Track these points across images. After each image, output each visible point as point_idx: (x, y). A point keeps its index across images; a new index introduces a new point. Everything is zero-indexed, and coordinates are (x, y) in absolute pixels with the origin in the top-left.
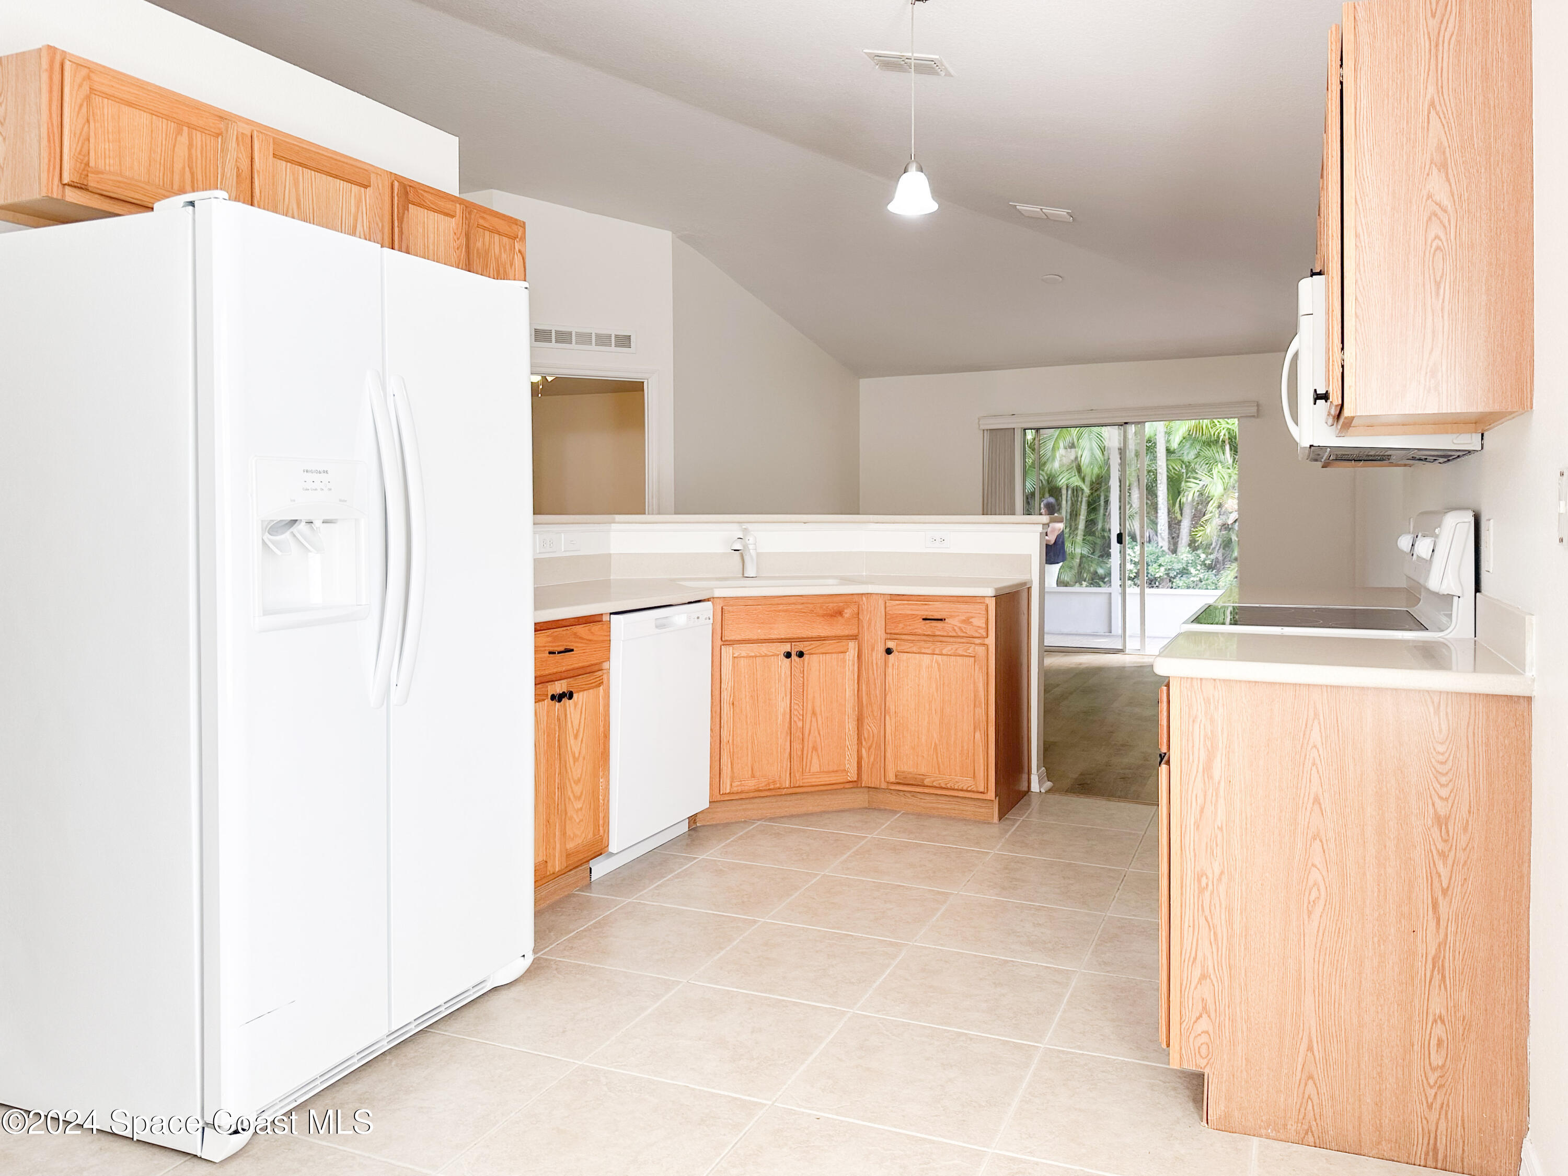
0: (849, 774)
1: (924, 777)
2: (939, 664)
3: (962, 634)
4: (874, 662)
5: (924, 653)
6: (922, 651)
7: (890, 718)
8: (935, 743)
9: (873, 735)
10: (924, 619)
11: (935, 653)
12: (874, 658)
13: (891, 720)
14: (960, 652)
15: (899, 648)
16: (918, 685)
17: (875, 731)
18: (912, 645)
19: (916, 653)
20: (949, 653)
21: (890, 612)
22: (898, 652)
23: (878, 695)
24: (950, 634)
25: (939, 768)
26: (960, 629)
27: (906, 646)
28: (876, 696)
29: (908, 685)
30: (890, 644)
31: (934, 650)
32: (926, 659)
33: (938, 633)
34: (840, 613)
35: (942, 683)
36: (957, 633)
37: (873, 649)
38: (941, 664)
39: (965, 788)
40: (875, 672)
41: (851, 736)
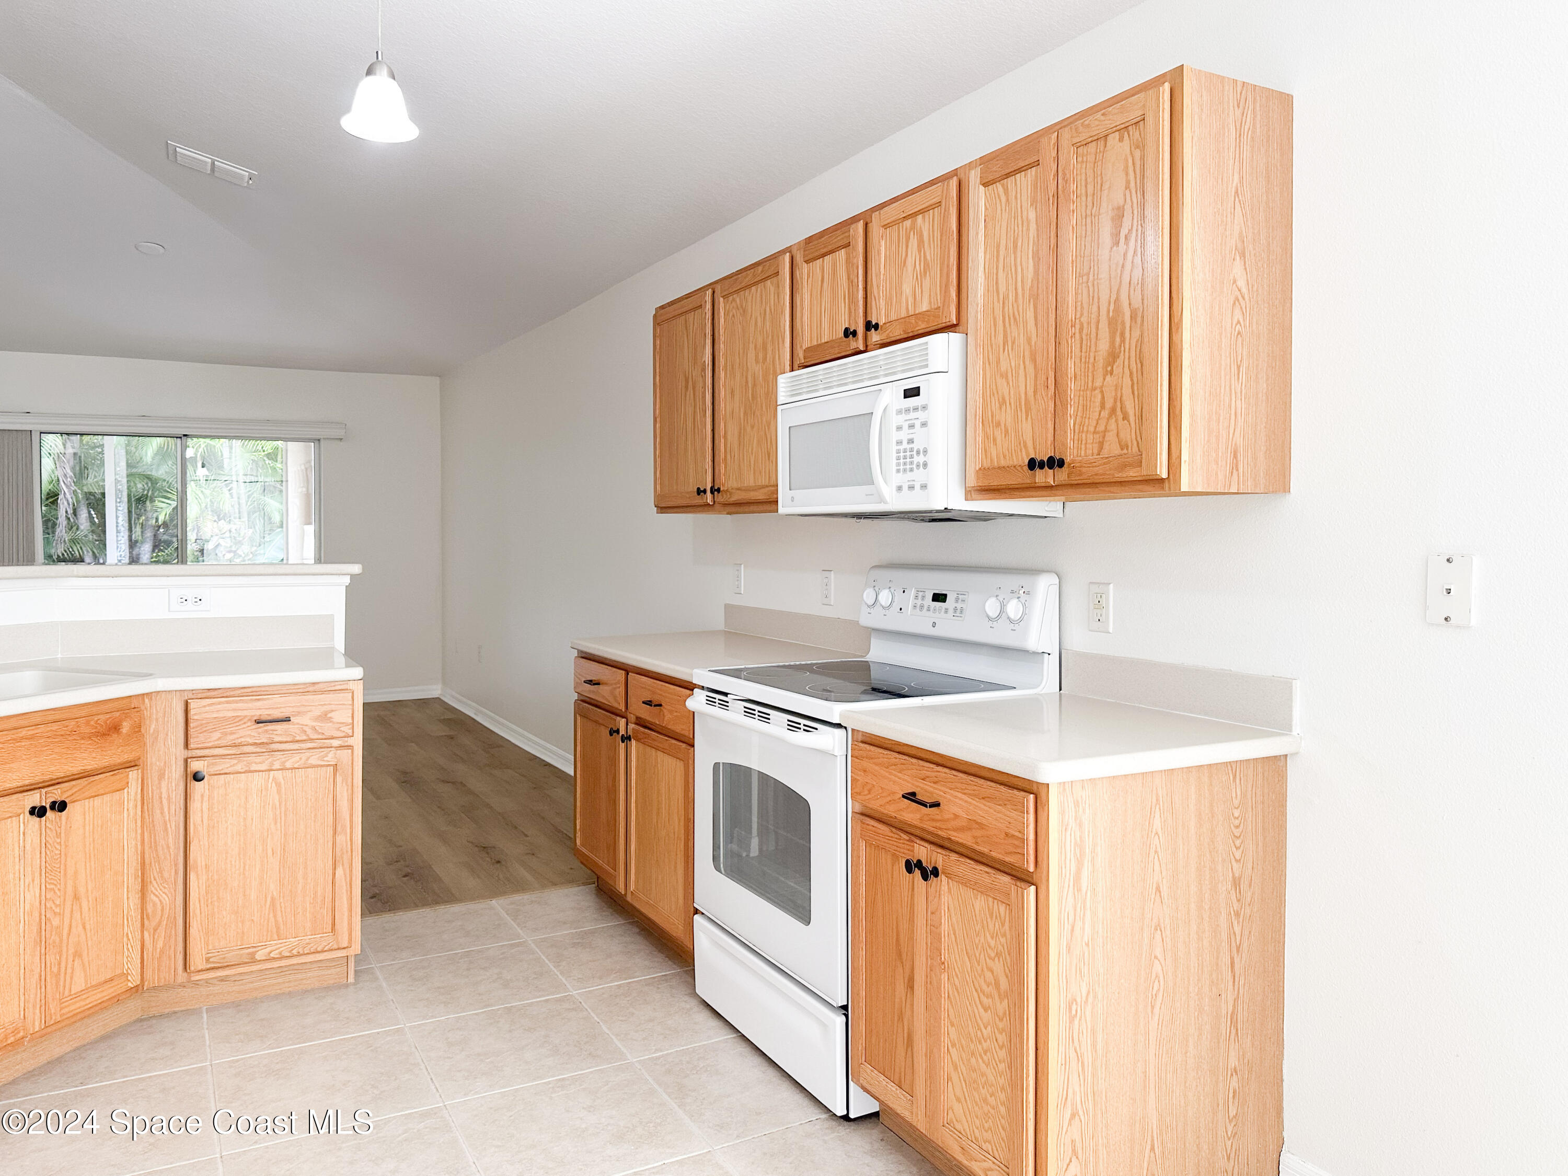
0: (129, 978)
1: (254, 950)
2: (278, 785)
3: (316, 736)
4: (164, 795)
5: (256, 771)
6: (252, 769)
7: (197, 875)
8: (273, 899)
9: (162, 910)
10: (258, 722)
11: (274, 768)
12: (164, 790)
13: (198, 879)
14: (313, 761)
15: (213, 770)
16: (245, 819)
17: (166, 900)
18: (235, 761)
19: (240, 773)
20: (296, 766)
21: (196, 717)
22: (210, 775)
23: (171, 845)
24: (298, 738)
25: (278, 928)
26: (314, 728)
27: (224, 765)
28: (168, 847)
29: (226, 822)
30: (195, 766)
31: (272, 764)
32: (257, 780)
33: (277, 739)
34: (115, 728)
35: (283, 809)
36: (308, 736)
37: (161, 776)
38: (283, 782)
39: (319, 949)
40: (166, 810)
41: (132, 920)
